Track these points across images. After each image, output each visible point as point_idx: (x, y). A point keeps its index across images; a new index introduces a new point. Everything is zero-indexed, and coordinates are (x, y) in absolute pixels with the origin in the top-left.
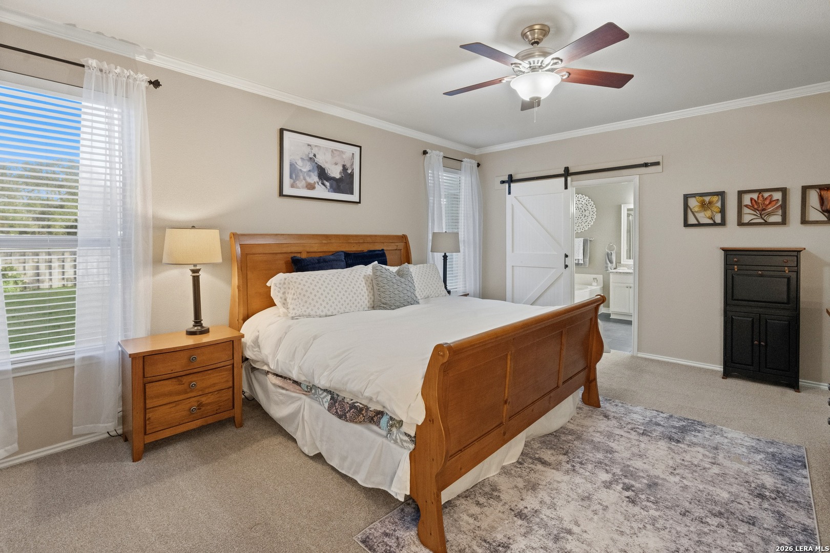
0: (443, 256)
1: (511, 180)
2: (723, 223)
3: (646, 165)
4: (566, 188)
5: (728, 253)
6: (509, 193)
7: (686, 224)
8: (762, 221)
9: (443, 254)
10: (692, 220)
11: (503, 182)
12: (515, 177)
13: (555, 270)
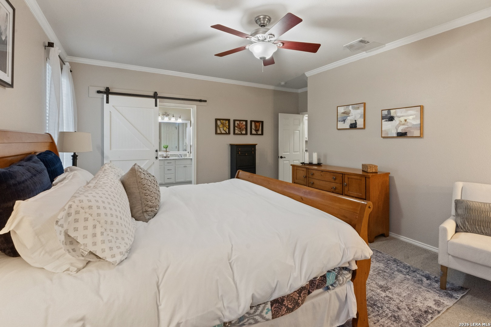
0: (72, 156)
1: (108, 92)
2: (229, 133)
3: (200, 101)
4: (156, 105)
5: (233, 147)
6: (107, 102)
7: (216, 133)
8: (240, 133)
9: (72, 154)
10: (219, 132)
11: (99, 92)
12: (112, 90)
13: (148, 161)
